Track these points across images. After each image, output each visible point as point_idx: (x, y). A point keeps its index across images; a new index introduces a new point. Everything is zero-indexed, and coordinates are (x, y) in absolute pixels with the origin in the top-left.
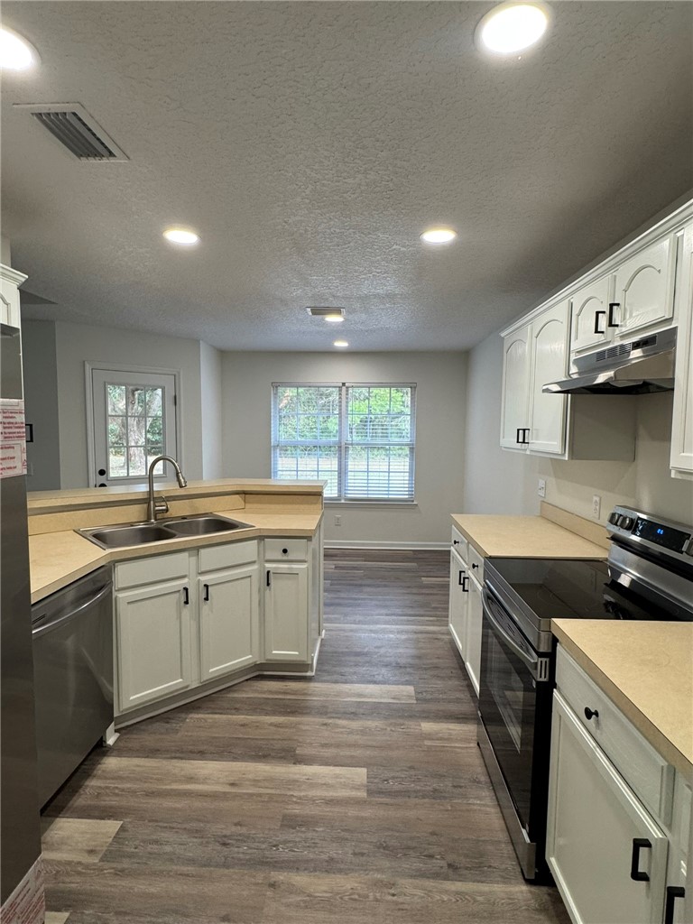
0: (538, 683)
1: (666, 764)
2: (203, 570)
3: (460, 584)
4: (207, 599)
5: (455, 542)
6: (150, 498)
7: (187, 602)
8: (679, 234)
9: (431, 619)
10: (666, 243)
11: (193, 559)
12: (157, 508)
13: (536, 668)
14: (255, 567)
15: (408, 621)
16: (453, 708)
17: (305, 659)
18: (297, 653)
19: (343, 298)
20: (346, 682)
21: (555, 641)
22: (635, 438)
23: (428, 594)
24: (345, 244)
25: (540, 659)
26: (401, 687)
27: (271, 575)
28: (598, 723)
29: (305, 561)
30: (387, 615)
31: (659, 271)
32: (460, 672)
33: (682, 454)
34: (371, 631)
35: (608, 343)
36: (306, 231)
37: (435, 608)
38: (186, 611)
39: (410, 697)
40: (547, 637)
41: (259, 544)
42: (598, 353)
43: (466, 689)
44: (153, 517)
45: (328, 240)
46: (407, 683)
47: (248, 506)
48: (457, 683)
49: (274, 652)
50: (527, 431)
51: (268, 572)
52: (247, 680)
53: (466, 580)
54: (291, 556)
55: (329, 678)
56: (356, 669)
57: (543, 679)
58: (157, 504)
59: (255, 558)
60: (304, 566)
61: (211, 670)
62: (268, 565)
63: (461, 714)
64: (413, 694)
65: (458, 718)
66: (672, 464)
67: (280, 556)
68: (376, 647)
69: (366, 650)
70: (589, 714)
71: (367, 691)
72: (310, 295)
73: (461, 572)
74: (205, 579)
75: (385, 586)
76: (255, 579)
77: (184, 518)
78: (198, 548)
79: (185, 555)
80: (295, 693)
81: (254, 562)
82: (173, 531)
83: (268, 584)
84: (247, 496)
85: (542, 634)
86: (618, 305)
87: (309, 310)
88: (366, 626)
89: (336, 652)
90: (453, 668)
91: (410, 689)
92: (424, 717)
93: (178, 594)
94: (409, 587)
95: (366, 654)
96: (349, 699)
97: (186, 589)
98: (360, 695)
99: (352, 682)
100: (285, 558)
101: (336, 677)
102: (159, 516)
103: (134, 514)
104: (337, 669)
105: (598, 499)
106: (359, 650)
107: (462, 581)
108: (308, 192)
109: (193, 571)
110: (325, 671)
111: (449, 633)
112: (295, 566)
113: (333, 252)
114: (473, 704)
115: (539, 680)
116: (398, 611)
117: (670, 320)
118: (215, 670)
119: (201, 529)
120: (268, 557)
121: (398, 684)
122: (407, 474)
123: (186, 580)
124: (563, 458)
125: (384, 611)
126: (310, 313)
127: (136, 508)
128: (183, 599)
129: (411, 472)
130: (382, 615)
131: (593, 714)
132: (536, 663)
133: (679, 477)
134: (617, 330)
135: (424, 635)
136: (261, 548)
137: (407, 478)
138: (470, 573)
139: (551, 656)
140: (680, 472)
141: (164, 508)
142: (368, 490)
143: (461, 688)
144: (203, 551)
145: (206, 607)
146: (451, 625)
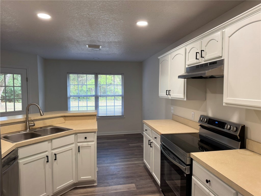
0: (187, 175)
1: (235, 192)
2: (54, 148)
3: (149, 145)
4: (56, 159)
5: (146, 130)
6: (27, 121)
7: (48, 162)
8: (223, 30)
9: (136, 159)
10: (219, 33)
11: (50, 144)
12: (30, 125)
13: (186, 170)
14: (74, 145)
15: (128, 160)
16: (150, 189)
17: (94, 179)
18: (91, 177)
19: (102, 42)
20: (110, 186)
21: (192, 160)
22: (206, 92)
23: (133, 150)
24: (108, 23)
25: (187, 167)
26: (130, 185)
27: (80, 148)
28: (210, 184)
29: (93, 141)
30: (119, 159)
31: (217, 41)
32: (149, 177)
33: (227, 98)
34: (115, 166)
35: (200, 63)
36: (95, 18)
37: (136, 155)
38: (48, 165)
39: (134, 188)
40: (189, 159)
41: (75, 136)
42: (196, 66)
43: (153, 182)
44: (28, 128)
45: (102, 22)
46: (132, 183)
47: (66, 122)
48: (149, 180)
49: (81, 178)
50: (170, 91)
51: (79, 147)
52: (71, 190)
53: (152, 143)
54: (88, 140)
55: (103, 185)
56: (112, 180)
57: (188, 173)
58: (30, 123)
59: (74, 142)
60: (93, 143)
61: (57, 188)
62: (79, 144)
63: (153, 191)
64: (135, 186)
65: (152, 193)
66: (224, 101)
67: (83, 140)
68: (118, 172)
69: (114, 173)
70: (207, 181)
71: (118, 188)
72: (89, 40)
73: (149, 140)
74: (54, 152)
75: (117, 148)
76: (74, 150)
77: (41, 128)
78: (51, 140)
79: (47, 142)
80: (91, 192)
81: (73, 143)
82: (39, 134)
83: (79, 152)
84: (66, 118)
85: (188, 158)
86: (203, 51)
87: (87, 45)
88: (113, 164)
89: (103, 175)
90: (147, 176)
91: (134, 185)
92: (140, 194)
93: (44, 159)
94: (126, 148)
95: (115, 174)
96: (112, 192)
97: (47, 156)
98: (116, 190)
99: (112, 186)
100: (86, 140)
101: (105, 184)
102: (31, 128)
103: (20, 128)
104: (105, 181)
105: (193, 113)
106: (112, 173)
107: (150, 144)
108: (100, 5)
109: (50, 148)
110: (101, 183)
111: (144, 163)
112: (89, 143)
113: (103, 26)
114: (156, 187)
115: (187, 173)
116: (123, 157)
117: (221, 57)
118: (59, 187)
119: (49, 131)
120: (79, 141)
121: (129, 184)
122: (121, 107)
123: (47, 153)
124: (184, 100)
125: (118, 158)
126: (88, 47)
127: (21, 125)
128: (46, 160)
129: (122, 106)
130: (118, 159)
131: (209, 181)
132: (186, 168)
133: (226, 105)
134: (203, 59)
135: (134, 165)
136: (76, 138)
137: (121, 108)
138: (152, 140)
139: (191, 165)
140: (226, 104)
141: (33, 124)
142: (107, 113)
143: (151, 182)
144: (54, 141)
145: (55, 163)
146: (144, 160)
